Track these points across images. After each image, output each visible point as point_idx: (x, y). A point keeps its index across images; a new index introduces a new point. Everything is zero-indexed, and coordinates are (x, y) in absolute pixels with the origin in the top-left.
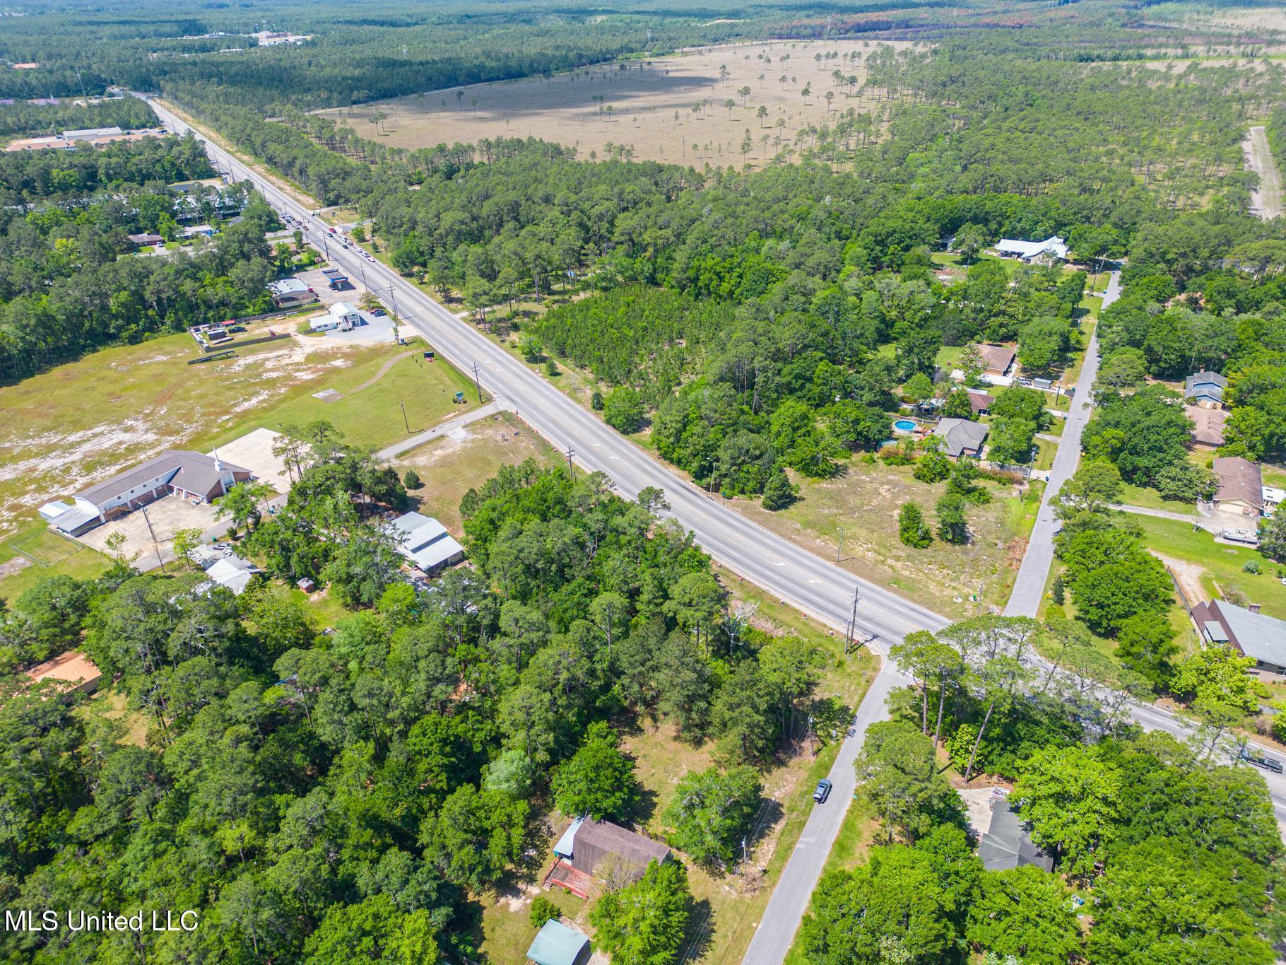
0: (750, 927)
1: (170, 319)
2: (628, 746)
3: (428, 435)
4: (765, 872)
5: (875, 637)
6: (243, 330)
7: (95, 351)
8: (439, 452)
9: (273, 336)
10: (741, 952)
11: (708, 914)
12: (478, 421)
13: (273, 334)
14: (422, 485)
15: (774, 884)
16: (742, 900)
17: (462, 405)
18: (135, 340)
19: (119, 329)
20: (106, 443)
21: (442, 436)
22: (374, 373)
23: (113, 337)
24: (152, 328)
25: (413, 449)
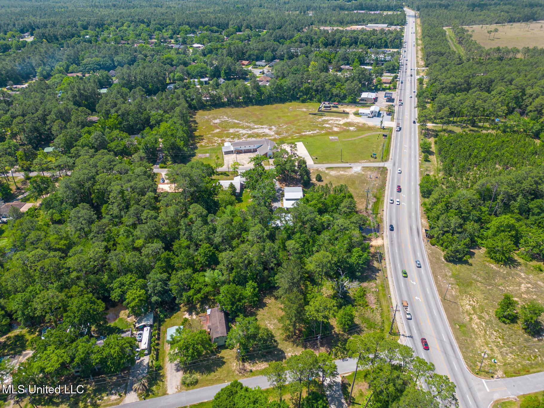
0: (224, 381)
1: (318, 96)
2: (270, 301)
3: (347, 165)
4: (251, 371)
5: (411, 337)
6: (337, 107)
7: (291, 102)
8: (343, 172)
9: (344, 112)
10: (212, 384)
11: (220, 366)
12: (371, 167)
13: (344, 111)
14: (322, 181)
15: (248, 377)
16: (234, 371)
17: (373, 159)
18: (304, 101)
19: (301, 96)
20: (260, 131)
21: (351, 167)
22: (358, 136)
23: (298, 99)
24: (311, 99)
25: (336, 168)
